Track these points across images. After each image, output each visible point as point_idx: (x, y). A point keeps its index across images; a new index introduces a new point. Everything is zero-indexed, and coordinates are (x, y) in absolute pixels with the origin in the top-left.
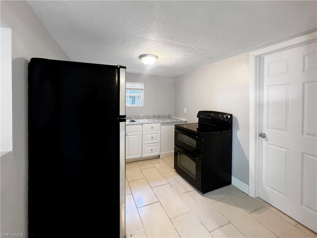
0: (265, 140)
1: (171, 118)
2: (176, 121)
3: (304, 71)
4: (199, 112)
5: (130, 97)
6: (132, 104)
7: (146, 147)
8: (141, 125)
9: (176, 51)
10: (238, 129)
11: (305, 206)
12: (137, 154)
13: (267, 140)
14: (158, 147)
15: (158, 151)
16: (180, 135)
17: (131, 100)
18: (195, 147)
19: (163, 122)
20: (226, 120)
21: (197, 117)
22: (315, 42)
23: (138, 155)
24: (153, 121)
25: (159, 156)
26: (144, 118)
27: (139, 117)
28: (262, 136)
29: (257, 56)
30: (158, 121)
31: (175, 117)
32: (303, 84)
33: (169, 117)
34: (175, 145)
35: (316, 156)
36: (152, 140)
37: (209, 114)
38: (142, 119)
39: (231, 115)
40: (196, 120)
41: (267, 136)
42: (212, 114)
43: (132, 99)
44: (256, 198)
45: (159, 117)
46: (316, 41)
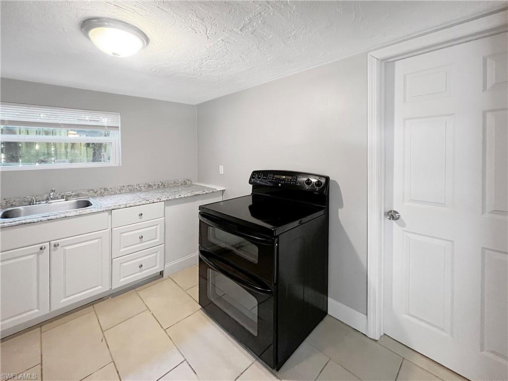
0: (397, 223)
1: (191, 185)
2: (200, 192)
3: (484, 89)
4: (254, 172)
5: (88, 145)
6: (94, 161)
7: (121, 263)
8: (107, 213)
9: (203, 20)
10: (341, 206)
11: (487, 351)
12: (97, 286)
13: (403, 225)
14: (158, 255)
15: (158, 264)
16: (214, 230)
17: (91, 151)
18: (256, 262)
19: (170, 198)
20: (317, 190)
21: (250, 183)
22: (504, 32)
23: (100, 287)
24: (144, 199)
25: (161, 273)
26: (121, 191)
27: (104, 192)
28: (392, 215)
29: (382, 60)
30: (159, 195)
31: (199, 181)
32: (484, 114)
33: (185, 184)
34: (201, 252)
35: (506, 253)
36: (141, 243)
37: (276, 176)
38: (115, 194)
39: (327, 179)
40: (248, 190)
41: (402, 217)
42: (284, 177)
43: (94, 150)
44: (381, 336)
45: (162, 186)
46: (507, 31)
